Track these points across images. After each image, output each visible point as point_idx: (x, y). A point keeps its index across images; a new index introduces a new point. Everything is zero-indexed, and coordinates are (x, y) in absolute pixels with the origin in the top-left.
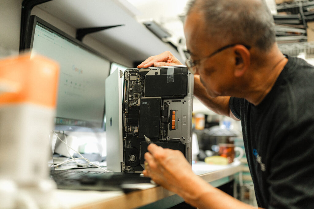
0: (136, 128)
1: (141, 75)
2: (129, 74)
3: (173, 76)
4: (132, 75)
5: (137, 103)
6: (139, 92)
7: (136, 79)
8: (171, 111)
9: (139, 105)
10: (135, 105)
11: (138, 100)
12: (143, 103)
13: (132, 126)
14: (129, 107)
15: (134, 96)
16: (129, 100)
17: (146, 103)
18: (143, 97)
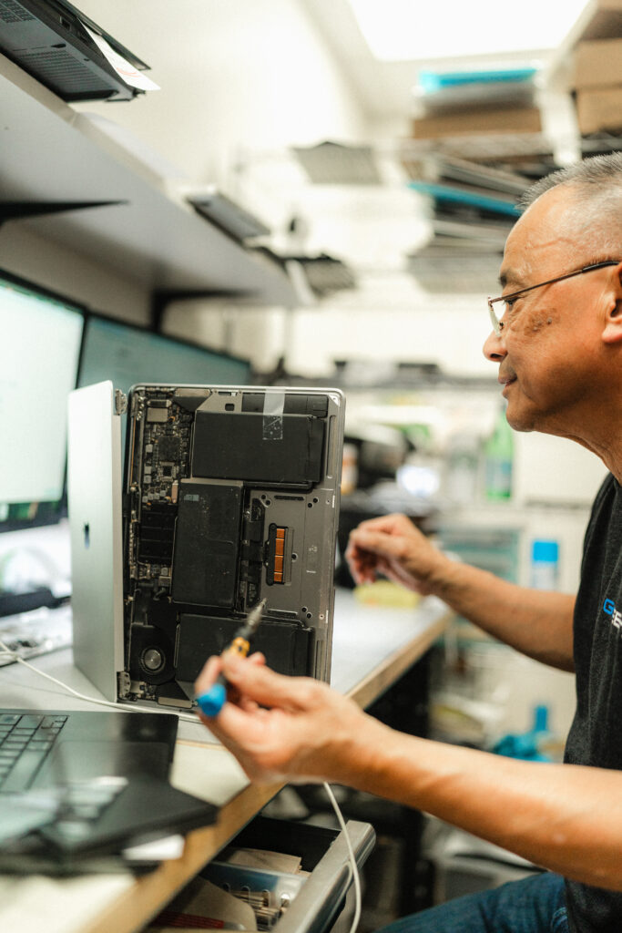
0: (164, 570)
1: (181, 408)
2: (145, 401)
3: (281, 422)
4: (155, 405)
5: (169, 494)
6: (174, 461)
7: (165, 420)
8: (273, 527)
9: (174, 501)
10: (161, 498)
11: (171, 483)
12: (188, 497)
13: (152, 562)
14: (145, 504)
15: (161, 471)
16: (145, 482)
17: (196, 498)
18: (188, 477)
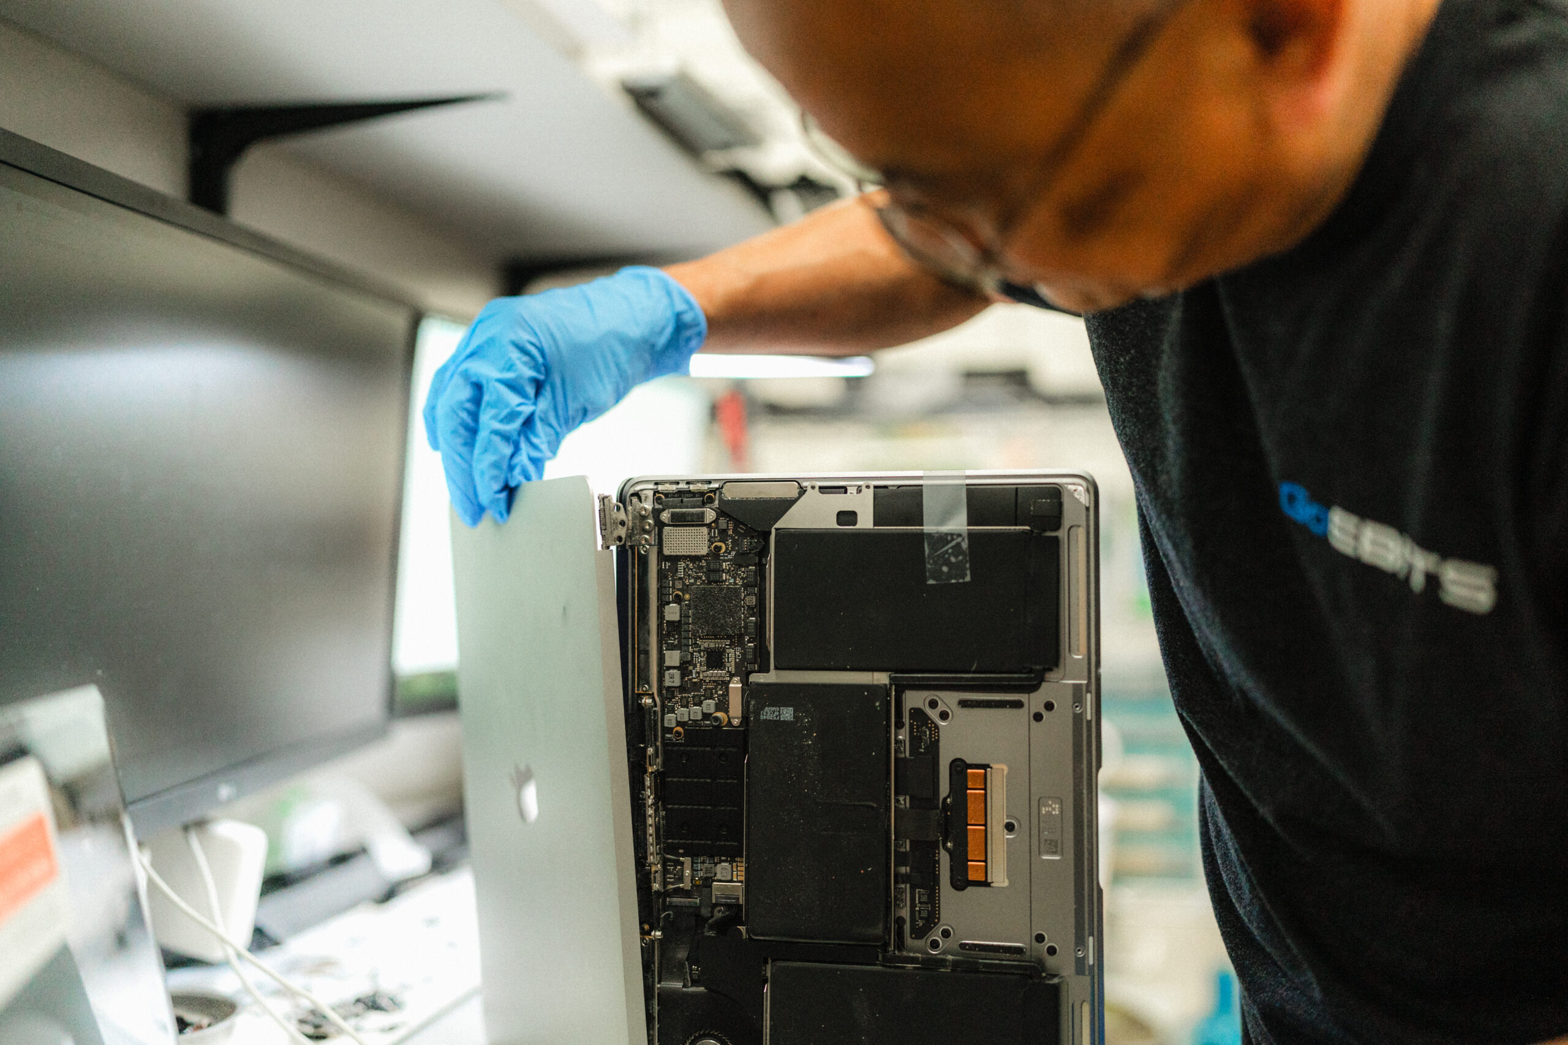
0: (723, 869)
1: (737, 523)
2: (656, 513)
3: (965, 545)
4: (680, 521)
5: (723, 706)
6: (729, 637)
7: (704, 551)
8: (959, 767)
9: (736, 722)
10: (706, 716)
11: (725, 684)
12: (768, 714)
13: (693, 853)
14: (670, 730)
15: (700, 659)
16: (668, 683)
17: (787, 714)
18: (764, 669)
